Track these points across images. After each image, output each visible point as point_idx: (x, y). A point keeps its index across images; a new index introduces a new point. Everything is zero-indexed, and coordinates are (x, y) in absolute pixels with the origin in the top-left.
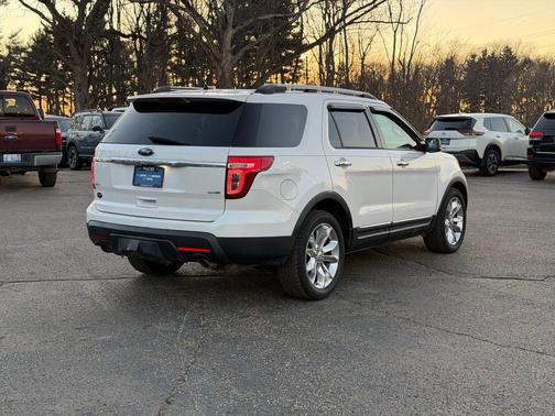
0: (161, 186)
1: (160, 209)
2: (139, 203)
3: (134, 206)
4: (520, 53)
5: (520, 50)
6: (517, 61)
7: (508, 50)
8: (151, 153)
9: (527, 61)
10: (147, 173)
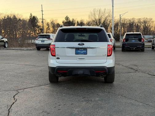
0: (87, 54)
1: (86, 61)
2: (78, 59)
3: (76, 61)
4: (18, 17)
5: (18, 16)
6: (17, 19)
7: (14, 16)
8: (83, 44)
9: (20, 19)
10: (80, 50)
